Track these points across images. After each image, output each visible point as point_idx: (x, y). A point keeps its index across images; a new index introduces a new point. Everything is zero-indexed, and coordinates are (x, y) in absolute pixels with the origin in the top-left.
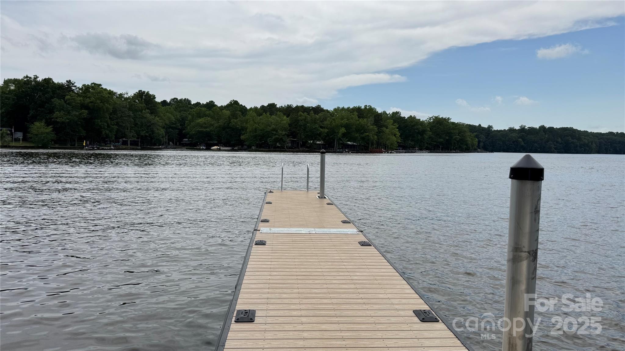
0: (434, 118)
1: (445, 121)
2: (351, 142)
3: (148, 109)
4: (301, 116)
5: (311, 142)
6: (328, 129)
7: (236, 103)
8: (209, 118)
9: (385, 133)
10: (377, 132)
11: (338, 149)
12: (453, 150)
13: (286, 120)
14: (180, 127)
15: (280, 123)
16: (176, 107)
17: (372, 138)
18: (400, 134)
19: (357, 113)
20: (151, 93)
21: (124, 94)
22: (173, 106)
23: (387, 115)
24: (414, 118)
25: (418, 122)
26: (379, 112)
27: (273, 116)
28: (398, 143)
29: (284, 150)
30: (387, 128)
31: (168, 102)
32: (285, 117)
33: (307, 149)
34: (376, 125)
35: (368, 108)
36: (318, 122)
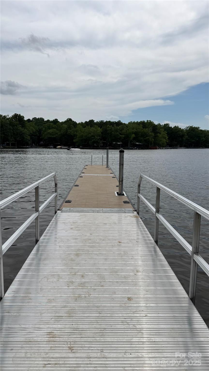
0: (189, 127)
1: (197, 129)
2: (138, 143)
3: (20, 124)
4: (108, 127)
5: (115, 143)
6: (124, 135)
7: (70, 120)
8: (55, 130)
9: (159, 137)
10: (154, 137)
11: (130, 147)
12: (201, 147)
13: (99, 130)
14: (38, 135)
15: (96, 132)
16: (35, 123)
17: (151, 140)
18: (168, 137)
19: (142, 125)
20: (21, 115)
21: (7, 116)
22: (34, 122)
23: (161, 126)
24: (178, 127)
25: (179, 130)
26: (156, 124)
27: (92, 128)
28: (167, 143)
29: (98, 148)
30: (160, 134)
31: (31, 120)
32: (99, 128)
33: (112, 148)
34: (153, 132)
35: (149, 122)
36: (119, 131)
